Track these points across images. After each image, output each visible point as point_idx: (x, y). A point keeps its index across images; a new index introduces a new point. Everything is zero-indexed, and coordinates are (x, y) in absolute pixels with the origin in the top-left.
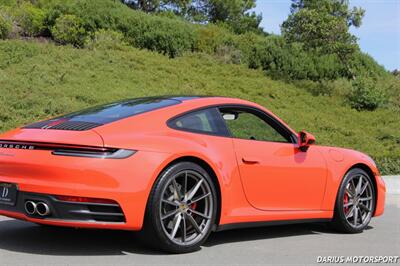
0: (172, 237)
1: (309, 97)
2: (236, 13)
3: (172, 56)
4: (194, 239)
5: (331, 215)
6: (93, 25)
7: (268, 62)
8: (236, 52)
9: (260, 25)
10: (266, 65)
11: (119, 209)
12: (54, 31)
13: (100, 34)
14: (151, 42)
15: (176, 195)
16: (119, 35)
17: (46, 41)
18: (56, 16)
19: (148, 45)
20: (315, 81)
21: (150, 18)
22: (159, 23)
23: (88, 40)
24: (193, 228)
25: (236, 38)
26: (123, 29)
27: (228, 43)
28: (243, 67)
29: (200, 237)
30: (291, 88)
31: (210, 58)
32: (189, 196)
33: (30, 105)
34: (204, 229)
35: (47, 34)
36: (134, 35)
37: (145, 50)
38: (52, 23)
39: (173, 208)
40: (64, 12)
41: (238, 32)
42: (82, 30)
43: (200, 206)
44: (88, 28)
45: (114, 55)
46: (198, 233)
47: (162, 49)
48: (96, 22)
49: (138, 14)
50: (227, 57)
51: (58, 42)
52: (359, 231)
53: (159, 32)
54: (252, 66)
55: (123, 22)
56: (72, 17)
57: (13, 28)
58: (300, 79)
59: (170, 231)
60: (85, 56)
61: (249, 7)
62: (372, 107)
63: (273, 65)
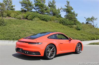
0: (48, 57)
1: (69, 28)
2: (57, 14)
3: (47, 22)
4: (52, 57)
5: (75, 51)
6: (34, 17)
7: (63, 22)
8: (58, 21)
9: (61, 16)
10: (62, 23)
11: (40, 53)
12: (28, 18)
13: (35, 18)
14: (43, 19)
15: (49, 50)
16: (38, 18)
17: (27, 19)
18: (28, 15)
19: (43, 20)
20: (70, 25)
21: (43, 15)
22: (45, 16)
23: (33, 19)
24: (52, 55)
25: (57, 18)
26: (39, 17)
27: (56, 19)
28: (58, 23)
29: (53, 57)
30: (66, 27)
31: (53, 22)
32: (51, 50)
33: (24, 30)
34: (54, 55)
35: (27, 18)
36: (41, 18)
37: (42, 21)
38: (28, 17)
39: (49, 52)
40: (30, 15)
41: (57, 17)
42: (32, 18)
43: (53, 52)
44: (33, 17)
45: (38, 22)
46: (53, 56)
47: (45, 21)
48: (35, 16)
49: (41, 15)
50: (56, 22)
51: (28, 20)
52: (79, 53)
53: (45, 18)
54: (60, 23)
55: (39, 16)
56: (31, 16)
57: (22, 18)
58: (68, 25)
59: (48, 56)
60: (33, 22)
61: (59, 13)
62: (79, 30)
63: (63, 23)
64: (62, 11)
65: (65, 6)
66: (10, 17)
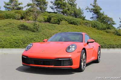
6: (59, 19)
7: (95, 26)
18: (51, 18)
36: (68, 21)
51: (52, 23)
53: (74, 21)
56: (55, 18)
64: (88, 12)
65: (91, 5)
66: (29, 20)
